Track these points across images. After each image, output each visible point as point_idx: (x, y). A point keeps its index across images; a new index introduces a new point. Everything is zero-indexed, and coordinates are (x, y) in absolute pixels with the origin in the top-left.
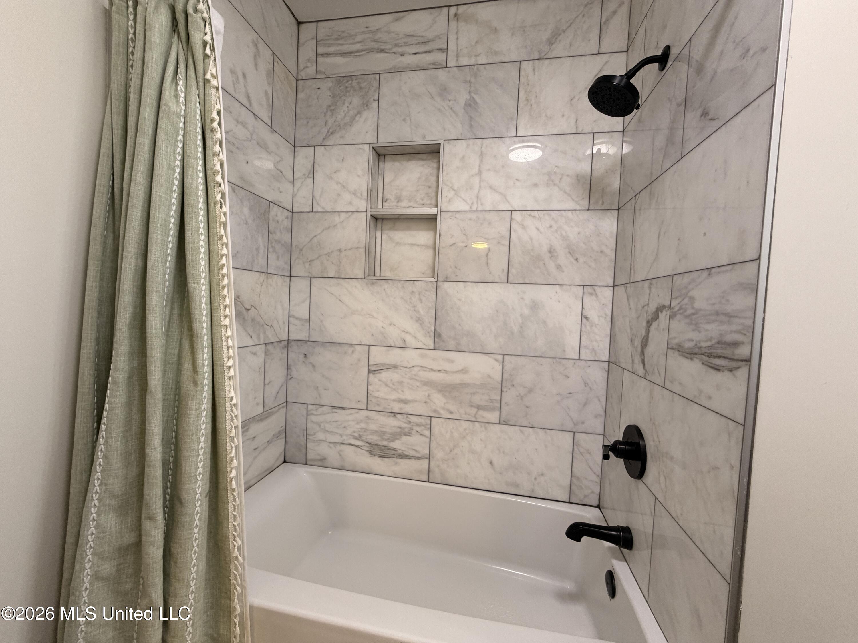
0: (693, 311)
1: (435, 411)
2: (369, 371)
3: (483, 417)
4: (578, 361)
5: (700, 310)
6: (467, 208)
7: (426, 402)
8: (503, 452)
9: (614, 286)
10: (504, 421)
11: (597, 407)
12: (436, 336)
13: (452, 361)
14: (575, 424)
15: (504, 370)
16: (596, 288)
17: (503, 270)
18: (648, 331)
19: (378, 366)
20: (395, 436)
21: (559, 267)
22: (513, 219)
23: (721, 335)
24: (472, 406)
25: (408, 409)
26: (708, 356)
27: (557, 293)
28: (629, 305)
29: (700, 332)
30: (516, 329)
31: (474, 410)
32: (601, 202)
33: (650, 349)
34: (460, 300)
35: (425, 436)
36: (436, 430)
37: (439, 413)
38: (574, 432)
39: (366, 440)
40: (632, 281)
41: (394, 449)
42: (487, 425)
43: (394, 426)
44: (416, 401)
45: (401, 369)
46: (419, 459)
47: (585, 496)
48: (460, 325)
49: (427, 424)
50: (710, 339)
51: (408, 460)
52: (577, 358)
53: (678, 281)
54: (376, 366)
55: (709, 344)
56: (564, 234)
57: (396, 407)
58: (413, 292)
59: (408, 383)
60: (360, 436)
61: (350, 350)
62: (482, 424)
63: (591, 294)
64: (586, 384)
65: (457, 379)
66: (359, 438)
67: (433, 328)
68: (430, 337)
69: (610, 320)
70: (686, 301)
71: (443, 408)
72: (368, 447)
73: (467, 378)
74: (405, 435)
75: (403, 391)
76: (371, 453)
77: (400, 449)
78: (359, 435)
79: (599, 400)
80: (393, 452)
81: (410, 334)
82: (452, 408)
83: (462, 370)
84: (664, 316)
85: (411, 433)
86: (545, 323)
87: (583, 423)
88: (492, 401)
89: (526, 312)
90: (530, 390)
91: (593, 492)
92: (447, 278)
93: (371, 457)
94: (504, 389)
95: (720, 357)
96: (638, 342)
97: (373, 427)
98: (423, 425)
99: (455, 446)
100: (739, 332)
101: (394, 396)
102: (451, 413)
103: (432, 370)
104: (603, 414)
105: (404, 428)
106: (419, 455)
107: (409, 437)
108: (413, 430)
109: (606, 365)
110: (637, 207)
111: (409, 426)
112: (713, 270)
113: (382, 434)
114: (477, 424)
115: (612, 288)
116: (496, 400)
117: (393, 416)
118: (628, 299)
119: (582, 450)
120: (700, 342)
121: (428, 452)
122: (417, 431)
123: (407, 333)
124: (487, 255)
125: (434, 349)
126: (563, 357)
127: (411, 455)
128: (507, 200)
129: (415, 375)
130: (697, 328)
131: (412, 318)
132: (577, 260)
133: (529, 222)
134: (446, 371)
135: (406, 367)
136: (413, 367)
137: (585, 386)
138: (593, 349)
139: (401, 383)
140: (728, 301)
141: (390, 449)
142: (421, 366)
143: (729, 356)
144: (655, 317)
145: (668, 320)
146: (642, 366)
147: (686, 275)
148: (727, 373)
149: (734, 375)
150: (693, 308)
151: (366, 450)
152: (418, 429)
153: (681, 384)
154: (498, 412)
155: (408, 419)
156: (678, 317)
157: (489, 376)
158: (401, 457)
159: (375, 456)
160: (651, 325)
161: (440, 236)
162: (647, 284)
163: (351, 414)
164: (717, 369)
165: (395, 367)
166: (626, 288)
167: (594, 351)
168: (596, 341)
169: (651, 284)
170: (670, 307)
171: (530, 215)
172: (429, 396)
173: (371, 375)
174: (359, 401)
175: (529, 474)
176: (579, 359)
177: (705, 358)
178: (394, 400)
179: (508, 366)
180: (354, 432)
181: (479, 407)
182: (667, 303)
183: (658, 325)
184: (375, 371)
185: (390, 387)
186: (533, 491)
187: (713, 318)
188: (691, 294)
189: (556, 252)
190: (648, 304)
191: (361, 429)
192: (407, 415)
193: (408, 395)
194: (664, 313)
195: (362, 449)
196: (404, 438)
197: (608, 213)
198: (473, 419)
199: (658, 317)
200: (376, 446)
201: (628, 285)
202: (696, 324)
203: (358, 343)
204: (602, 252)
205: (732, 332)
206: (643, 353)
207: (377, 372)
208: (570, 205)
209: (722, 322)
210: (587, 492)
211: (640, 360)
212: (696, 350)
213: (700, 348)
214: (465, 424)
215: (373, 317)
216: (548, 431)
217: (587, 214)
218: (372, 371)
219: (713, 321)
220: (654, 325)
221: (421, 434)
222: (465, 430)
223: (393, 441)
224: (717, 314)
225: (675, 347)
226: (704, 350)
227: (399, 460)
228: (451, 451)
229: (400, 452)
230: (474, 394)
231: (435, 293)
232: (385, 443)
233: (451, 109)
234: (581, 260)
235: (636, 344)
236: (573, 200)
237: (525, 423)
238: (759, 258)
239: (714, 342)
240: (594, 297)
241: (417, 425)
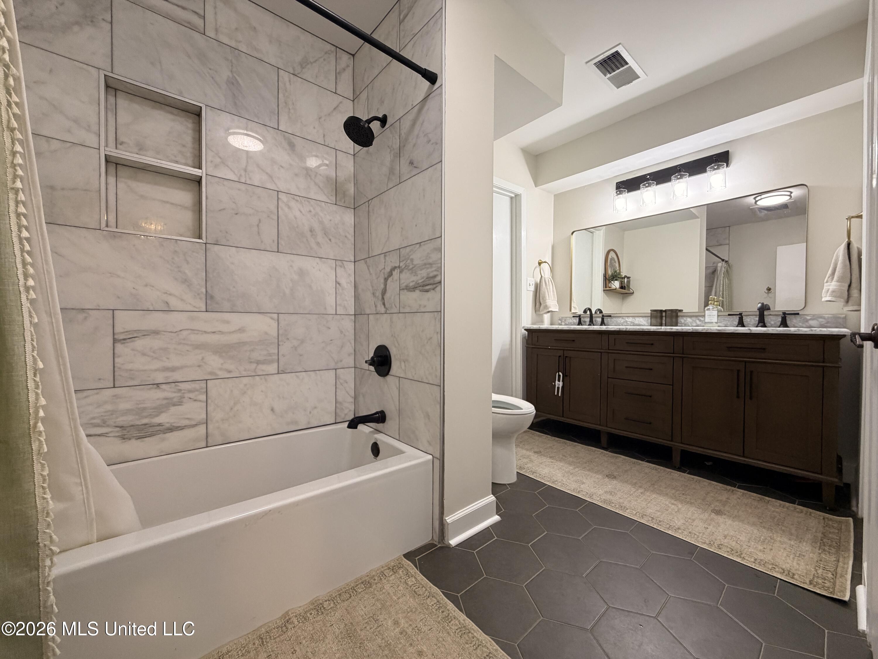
0: (413, 266)
1: (211, 373)
2: (115, 341)
3: (263, 370)
4: (335, 316)
5: (417, 264)
6: (236, 179)
7: (199, 366)
8: (283, 397)
9: (355, 262)
10: (282, 371)
11: (349, 348)
12: (208, 297)
13: (228, 322)
14: (336, 363)
15: (279, 327)
16: (344, 262)
17: (273, 241)
18: (385, 285)
19: (129, 334)
20: (159, 410)
21: (318, 244)
22: (280, 199)
23: (428, 274)
24: (251, 362)
25: (177, 376)
26: (423, 286)
27: (318, 263)
28: (370, 272)
29: (417, 276)
30: (287, 291)
31: (254, 366)
32: (343, 201)
33: (387, 296)
34: (233, 263)
35: (200, 401)
36: (213, 393)
37: (216, 374)
38: (336, 369)
39: (114, 425)
40: (370, 256)
41: (160, 425)
42: (266, 377)
43: (158, 399)
44: (187, 367)
45: (164, 335)
46: (193, 427)
47: (346, 415)
48: (234, 287)
49: (202, 388)
50: (423, 278)
51: (180, 431)
52: (335, 313)
53: (403, 251)
54: (126, 333)
55: (423, 280)
56: (321, 219)
57: (160, 378)
58: (176, 252)
59: (175, 349)
60: (104, 422)
61: (81, 316)
62: (263, 377)
63: (341, 266)
64: (341, 332)
65: (234, 338)
66: (104, 423)
67: (204, 290)
68: (201, 299)
69: (354, 285)
70: (409, 261)
71: (221, 369)
72: (118, 432)
73: (244, 337)
74: (174, 405)
75: (168, 358)
76: (123, 438)
77: (168, 423)
78: (103, 420)
79: (351, 343)
80: (158, 428)
81: (175, 296)
82: (232, 367)
83: (239, 329)
84: (396, 273)
85: (182, 402)
86: (310, 287)
87: (341, 361)
88: (270, 355)
89: (296, 277)
90: (302, 341)
91: (350, 410)
92: (217, 241)
93: (123, 442)
94: (280, 343)
95: (428, 285)
96: (379, 294)
97: (123, 406)
98: (197, 391)
99: (235, 404)
100: (436, 270)
101: (157, 365)
102: (230, 372)
103: (205, 332)
104: (353, 352)
105: (171, 399)
106: (193, 423)
107: (179, 407)
108: (184, 398)
109: (353, 317)
110: (371, 209)
111: (179, 394)
112: (422, 244)
113: (140, 411)
114: (257, 378)
115: (353, 263)
116: (274, 353)
117: (156, 388)
118: (368, 269)
119: (341, 381)
120: (418, 281)
121: (205, 417)
122: (190, 398)
123: (170, 294)
124: (258, 226)
125: (206, 311)
126: (325, 313)
127: (183, 425)
128: (273, 181)
129: (184, 339)
130: (416, 275)
131: (176, 279)
132: (330, 240)
133: (293, 204)
134: (221, 333)
135: (171, 332)
136: (181, 331)
137: (341, 333)
138: (345, 306)
139: (165, 350)
140: (430, 257)
141: (154, 426)
142: (191, 330)
143: (432, 283)
144: (390, 274)
145: (399, 274)
146: (383, 306)
147: (408, 247)
148: (432, 291)
149: (435, 291)
150: (413, 264)
151: (114, 437)
152: (191, 395)
153: (409, 306)
154: (277, 364)
155: (177, 388)
156: (405, 271)
157: (266, 333)
158: (170, 431)
159: (130, 439)
160: (387, 280)
161: (207, 198)
162: (383, 255)
163: (86, 397)
164: (427, 291)
165: (156, 332)
166: (366, 263)
167: (345, 307)
168: (346, 300)
169: (385, 256)
170: (399, 267)
171: (294, 199)
172: (203, 359)
173: (119, 346)
174: (100, 379)
175: (305, 410)
176: (336, 314)
177: (421, 288)
178: (156, 370)
179: (282, 324)
180: (94, 418)
181: (258, 362)
182: (397, 265)
183: (393, 279)
184: (124, 339)
185: (148, 356)
186: (309, 423)
187: (424, 267)
188: (411, 257)
189: (316, 232)
190: (384, 268)
191: (106, 412)
192: (176, 384)
193: (175, 361)
194: (396, 270)
195: (108, 437)
196: (173, 409)
197: (348, 210)
198: (254, 374)
199: (392, 274)
200: (132, 427)
201: (368, 260)
202: (415, 273)
203: (95, 308)
204: (346, 237)
205: (432, 271)
206: (383, 298)
207: (128, 340)
208: (323, 198)
209: (428, 268)
210: (346, 411)
211: (382, 303)
212: (417, 285)
213: (418, 284)
214: (245, 380)
215: (118, 276)
216: (318, 371)
217: (335, 207)
218: (121, 340)
219: (424, 269)
220: (390, 279)
221: (195, 400)
222: (246, 385)
223: (157, 416)
224: (425, 264)
225: (404, 288)
226: (420, 284)
227: (168, 435)
228: (232, 409)
229: (168, 425)
230: (252, 350)
231: (205, 255)
232: (145, 421)
233: (213, 78)
234: (333, 240)
235: (377, 295)
236: (325, 195)
237: (300, 370)
238: (441, 236)
239: (425, 278)
240: (342, 269)
241: (190, 391)
